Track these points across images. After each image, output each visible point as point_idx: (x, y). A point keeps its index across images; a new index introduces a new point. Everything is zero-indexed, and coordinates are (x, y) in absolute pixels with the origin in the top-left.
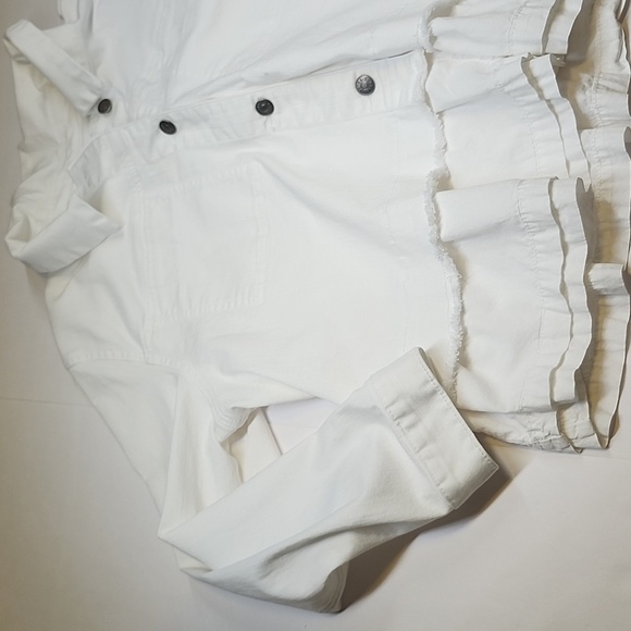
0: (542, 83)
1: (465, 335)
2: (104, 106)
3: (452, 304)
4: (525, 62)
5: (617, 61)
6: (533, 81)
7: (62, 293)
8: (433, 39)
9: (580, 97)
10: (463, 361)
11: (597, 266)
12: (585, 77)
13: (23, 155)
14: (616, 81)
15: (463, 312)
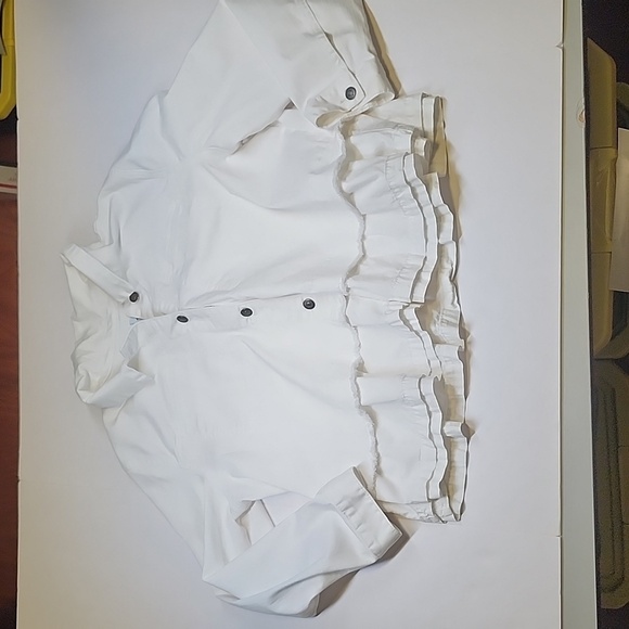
0: (411, 322)
1: (378, 457)
2: (134, 297)
3: (371, 440)
4: (401, 312)
5: (453, 303)
6: (406, 322)
7: (116, 420)
8: (348, 289)
9: (433, 328)
10: (379, 472)
11: (448, 423)
12: (435, 313)
13: (75, 323)
14: (452, 317)
15: (377, 444)
